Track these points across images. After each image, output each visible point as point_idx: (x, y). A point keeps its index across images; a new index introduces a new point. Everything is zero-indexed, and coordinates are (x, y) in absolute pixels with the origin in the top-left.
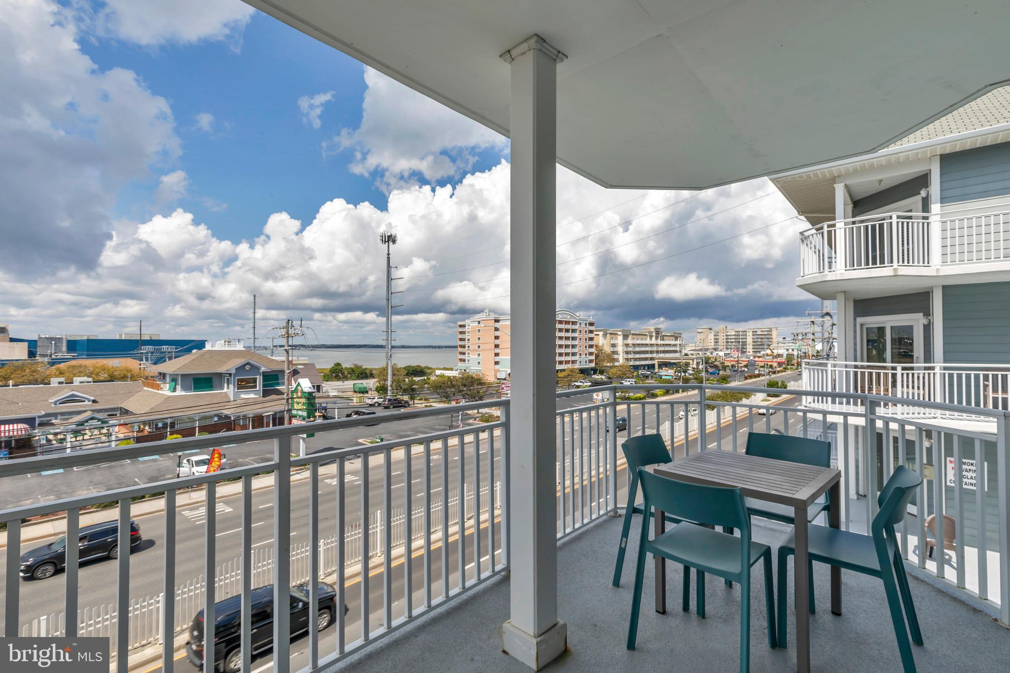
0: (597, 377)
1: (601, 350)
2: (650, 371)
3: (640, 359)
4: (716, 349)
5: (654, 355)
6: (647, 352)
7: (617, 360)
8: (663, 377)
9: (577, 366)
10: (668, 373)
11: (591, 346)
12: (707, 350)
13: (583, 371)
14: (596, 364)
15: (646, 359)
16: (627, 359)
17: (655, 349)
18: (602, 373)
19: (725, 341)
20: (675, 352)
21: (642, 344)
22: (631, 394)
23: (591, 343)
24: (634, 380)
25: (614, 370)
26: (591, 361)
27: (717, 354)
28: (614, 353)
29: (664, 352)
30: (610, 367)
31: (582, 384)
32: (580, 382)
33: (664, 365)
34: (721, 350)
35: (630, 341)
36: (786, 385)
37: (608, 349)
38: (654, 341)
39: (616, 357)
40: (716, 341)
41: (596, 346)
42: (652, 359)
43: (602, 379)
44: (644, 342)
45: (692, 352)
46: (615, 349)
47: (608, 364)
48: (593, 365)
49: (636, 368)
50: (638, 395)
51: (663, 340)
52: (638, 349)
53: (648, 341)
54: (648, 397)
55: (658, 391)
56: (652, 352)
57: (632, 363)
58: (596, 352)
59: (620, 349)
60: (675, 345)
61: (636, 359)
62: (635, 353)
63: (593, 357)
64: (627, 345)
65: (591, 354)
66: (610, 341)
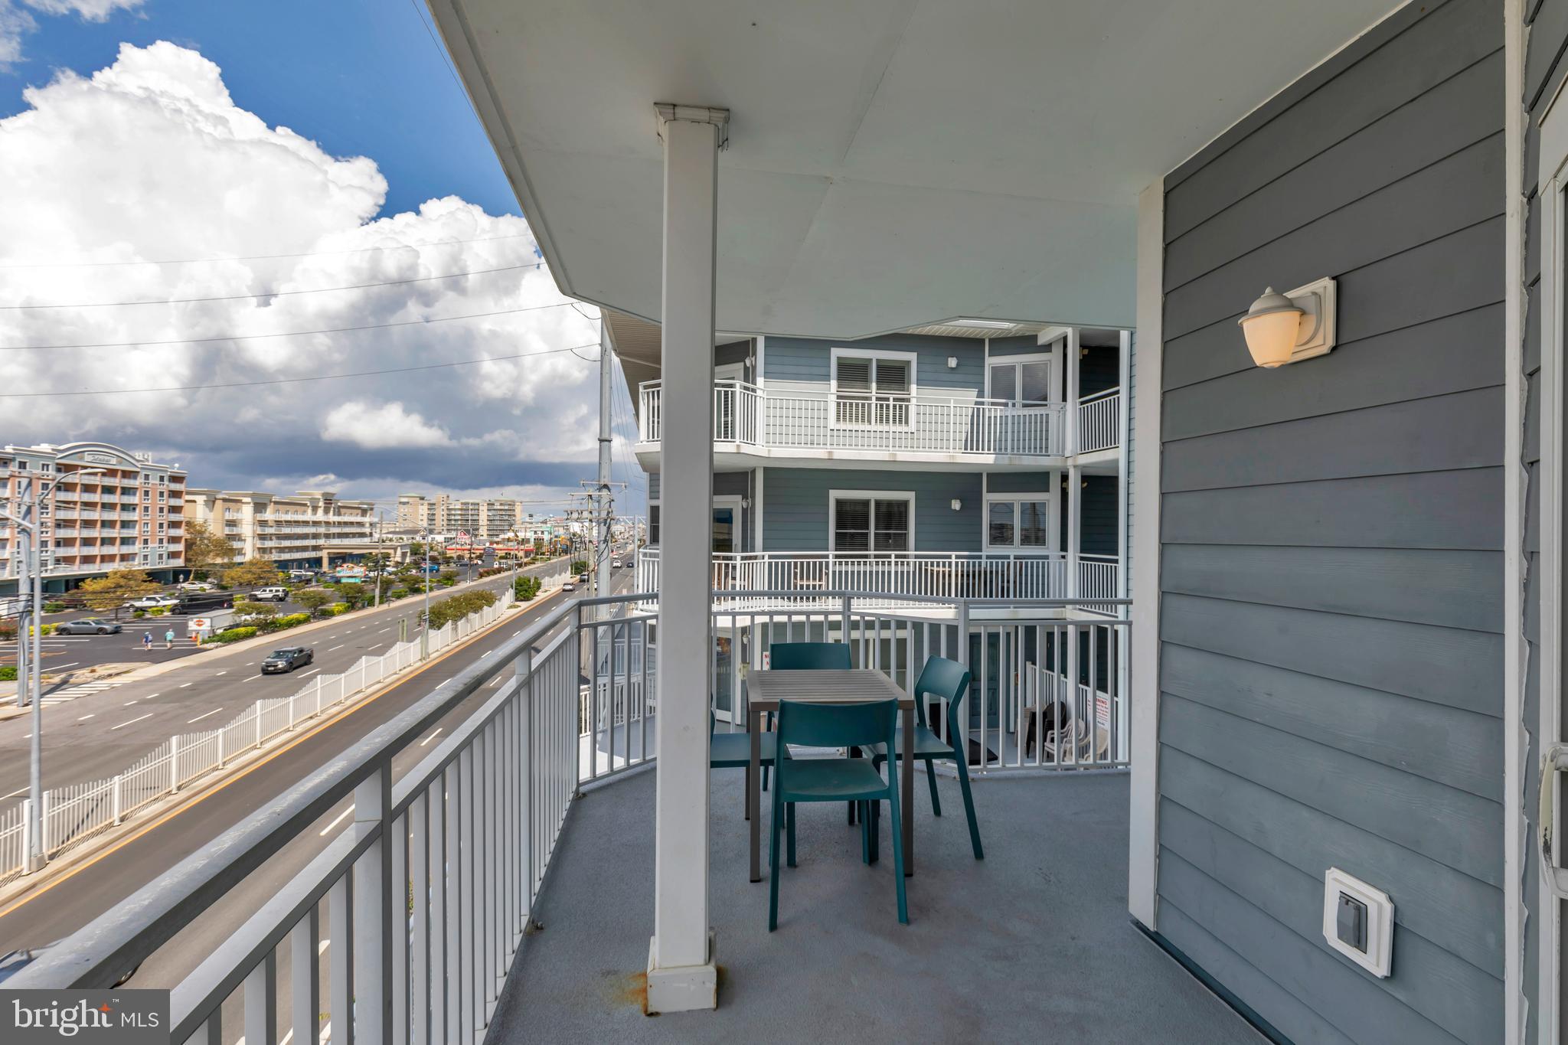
0: (189, 586)
1: (201, 533)
2: (312, 571)
3: (291, 549)
4: (431, 532)
5: (321, 542)
6: (305, 536)
7: (240, 552)
8: (344, 581)
9: (137, 565)
10: (352, 574)
11: (175, 525)
12: (416, 532)
13: (154, 576)
14: (187, 560)
15: (304, 549)
16: (263, 550)
17: (322, 530)
18: (202, 576)
19: (445, 518)
20: (362, 535)
21: (295, 522)
22: (279, 616)
23: (174, 517)
24: (281, 589)
25: (236, 572)
26: (174, 555)
27: (433, 539)
28: (237, 537)
29: (341, 536)
30: (222, 566)
31: (153, 603)
32: (148, 599)
33: (340, 559)
34: (440, 533)
35: (269, 515)
36: (540, 583)
37: (216, 529)
38: (320, 516)
39: (236, 545)
40: (431, 518)
41: (189, 524)
42: (316, 548)
43: (204, 590)
44: (300, 518)
45: (390, 536)
46: (235, 531)
47: (219, 561)
48: (179, 562)
49: (284, 565)
50: (295, 615)
51: (339, 514)
52: (286, 530)
53: (309, 516)
54: (315, 617)
55: (333, 606)
56: (315, 536)
57: (275, 556)
58: (188, 536)
59: (247, 529)
60: (360, 524)
61: (282, 550)
62: (280, 537)
63: (180, 547)
64: (263, 523)
65: (174, 540)
66: (223, 515)
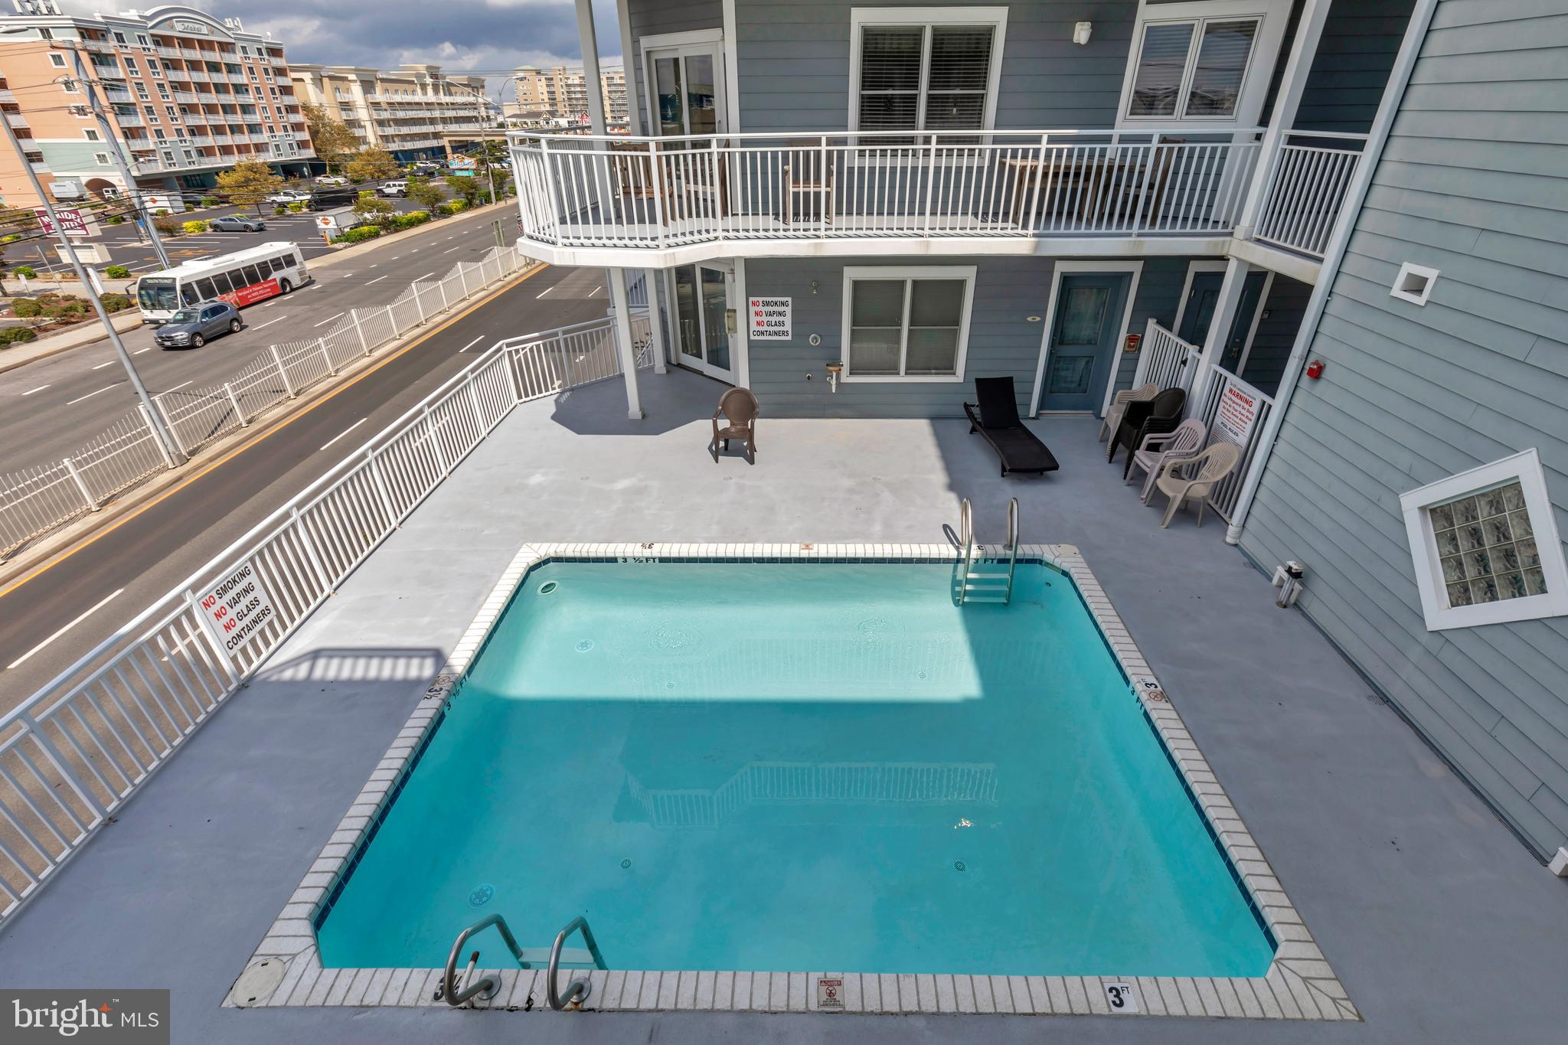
0: (327, 181)
1: (319, 117)
2: (438, 163)
3: (413, 137)
4: (553, 114)
5: (440, 128)
6: (421, 121)
7: (363, 140)
8: (458, 173)
9: (270, 157)
10: (463, 165)
11: (292, 109)
12: (538, 114)
13: (289, 170)
14: (317, 150)
15: (424, 136)
16: (386, 138)
17: (437, 114)
18: (336, 170)
19: (565, 96)
20: (475, 119)
21: (409, 104)
22: (399, 214)
23: (288, 100)
24: (403, 183)
25: (356, 164)
26: (303, 145)
27: (557, 122)
28: (353, 123)
29: (458, 120)
30: (352, 157)
31: (291, 199)
32: (286, 194)
33: (463, 147)
34: (562, 116)
35: (379, 96)
37: (335, 116)
38: (431, 97)
39: (358, 132)
40: (553, 101)
41: (307, 108)
42: (437, 136)
43: (339, 184)
44: (408, 98)
45: (514, 120)
46: (352, 116)
47: (347, 151)
48: (310, 153)
49: (410, 156)
50: (414, 214)
51: (451, 94)
52: (401, 115)
53: (419, 97)
54: (434, 216)
55: (452, 203)
56: (433, 121)
57: (394, 146)
58: (308, 122)
59: (363, 114)
60: (473, 106)
61: (404, 138)
62: (399, 122)
63: (305, 135)
64: (376, 105)
65: (298, 127)
66: (335, 97)
